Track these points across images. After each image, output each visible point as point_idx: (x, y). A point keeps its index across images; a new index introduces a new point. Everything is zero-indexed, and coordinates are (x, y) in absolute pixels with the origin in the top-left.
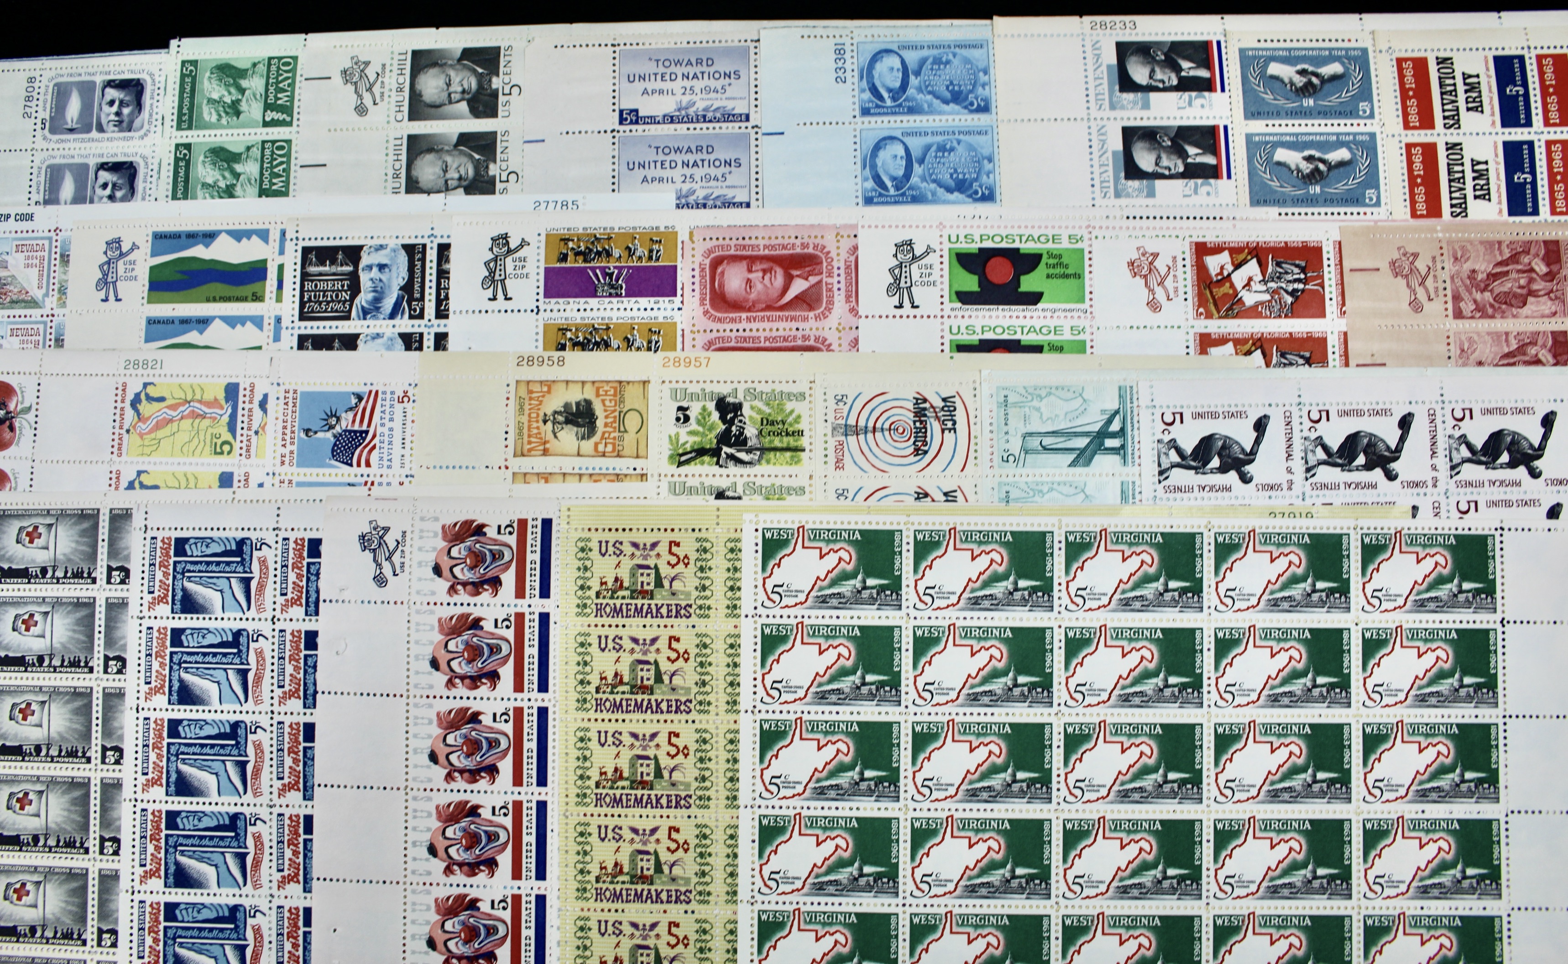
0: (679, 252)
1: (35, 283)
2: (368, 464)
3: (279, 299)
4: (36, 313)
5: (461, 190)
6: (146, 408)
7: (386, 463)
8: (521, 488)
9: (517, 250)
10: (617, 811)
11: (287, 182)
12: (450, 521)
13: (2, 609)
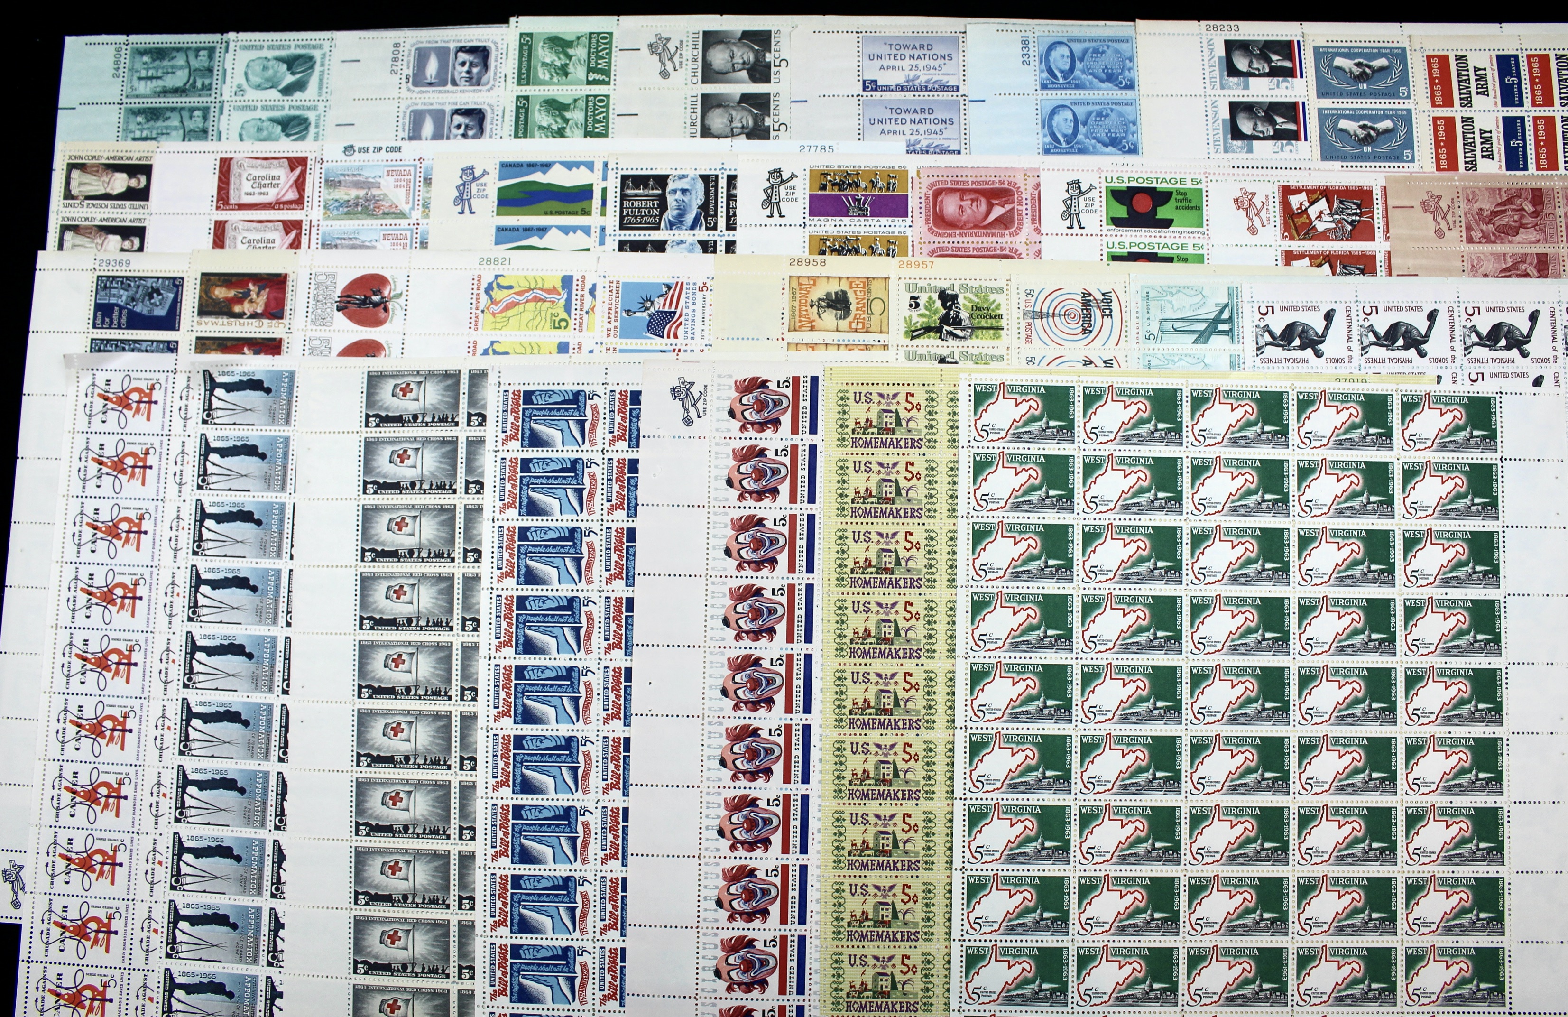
0: (910, 185)
1: (403, 198)
2: (676, 337)
3: (603, 214)
4: (404, 223)
5: (743, 136)
6: (497, 294)
7: (690, 336)
8: (793, 353)
9: (788, 181)
10: (866, 590)
11: (607, 127)
12: (740, 378)
13: (380, 447)
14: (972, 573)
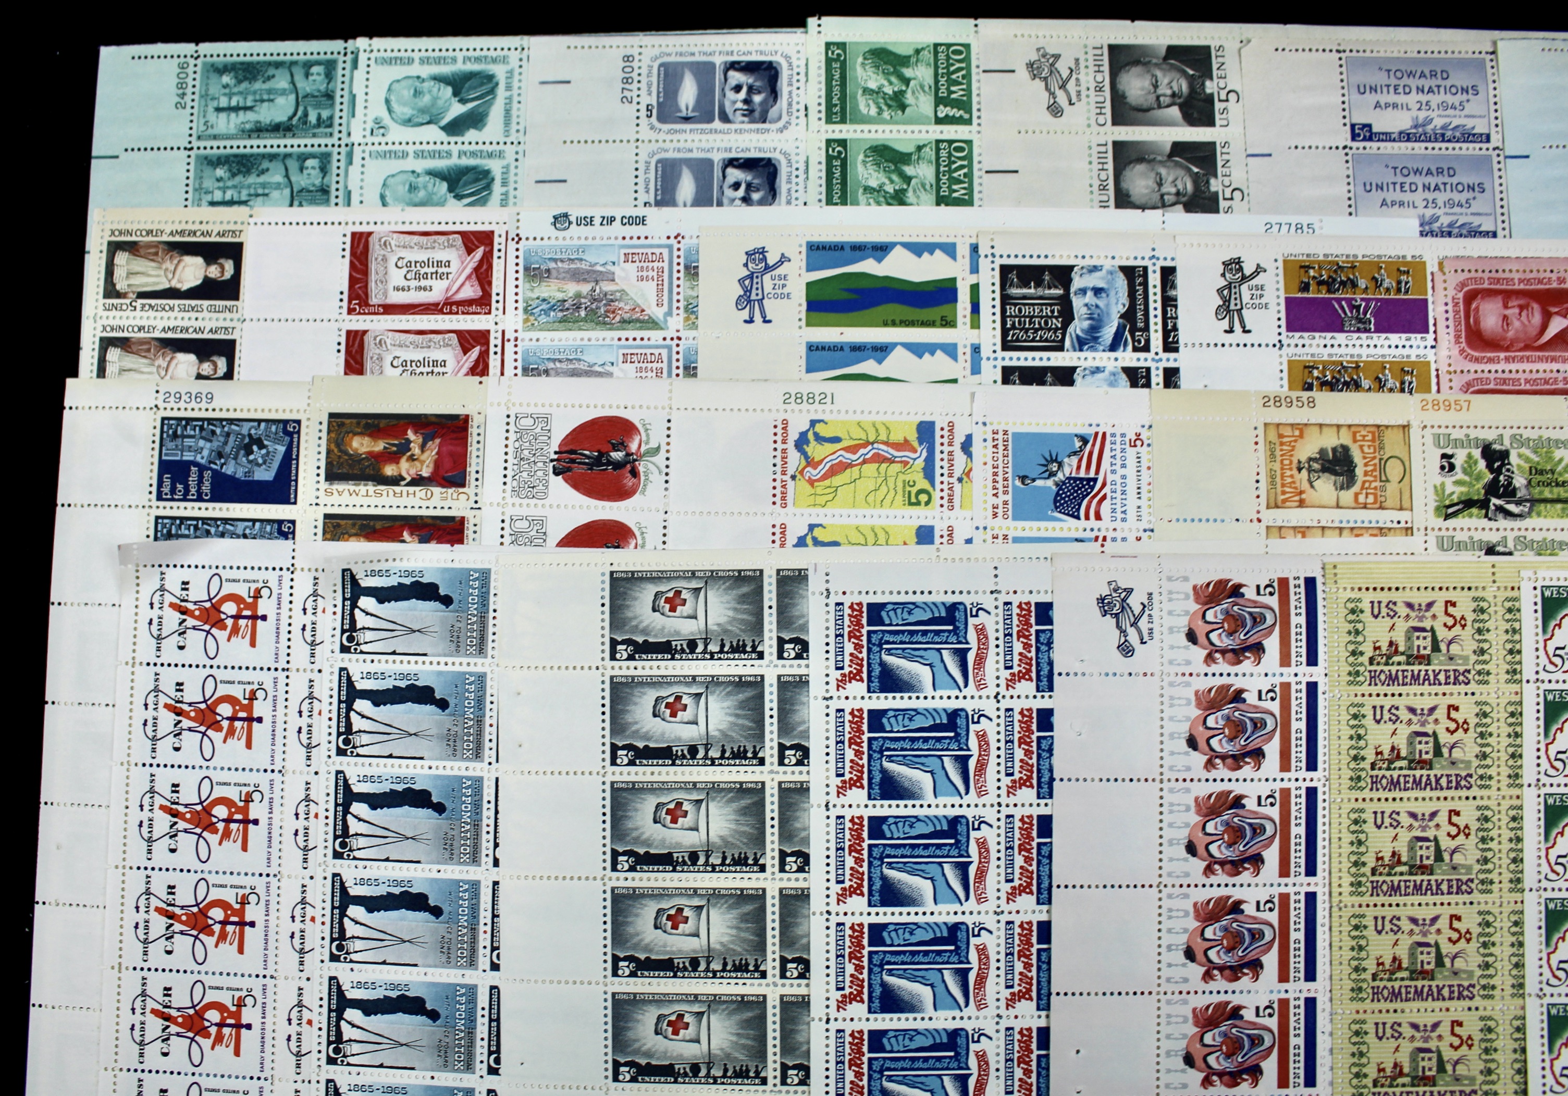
0: (1429, 285)
1: (653, 299)
2: (1098, 517)
3: (975, 324)
4: (655, 336)
5: (1180, 207)
6: (816, 450)
7: (1119, 516)
8: (1276, 544)
9: (1252, 276)
10: (1395, 899)
11: (970, 190)
12: (1201, 581)
13: (636, 692)
14: (1545, 869)
